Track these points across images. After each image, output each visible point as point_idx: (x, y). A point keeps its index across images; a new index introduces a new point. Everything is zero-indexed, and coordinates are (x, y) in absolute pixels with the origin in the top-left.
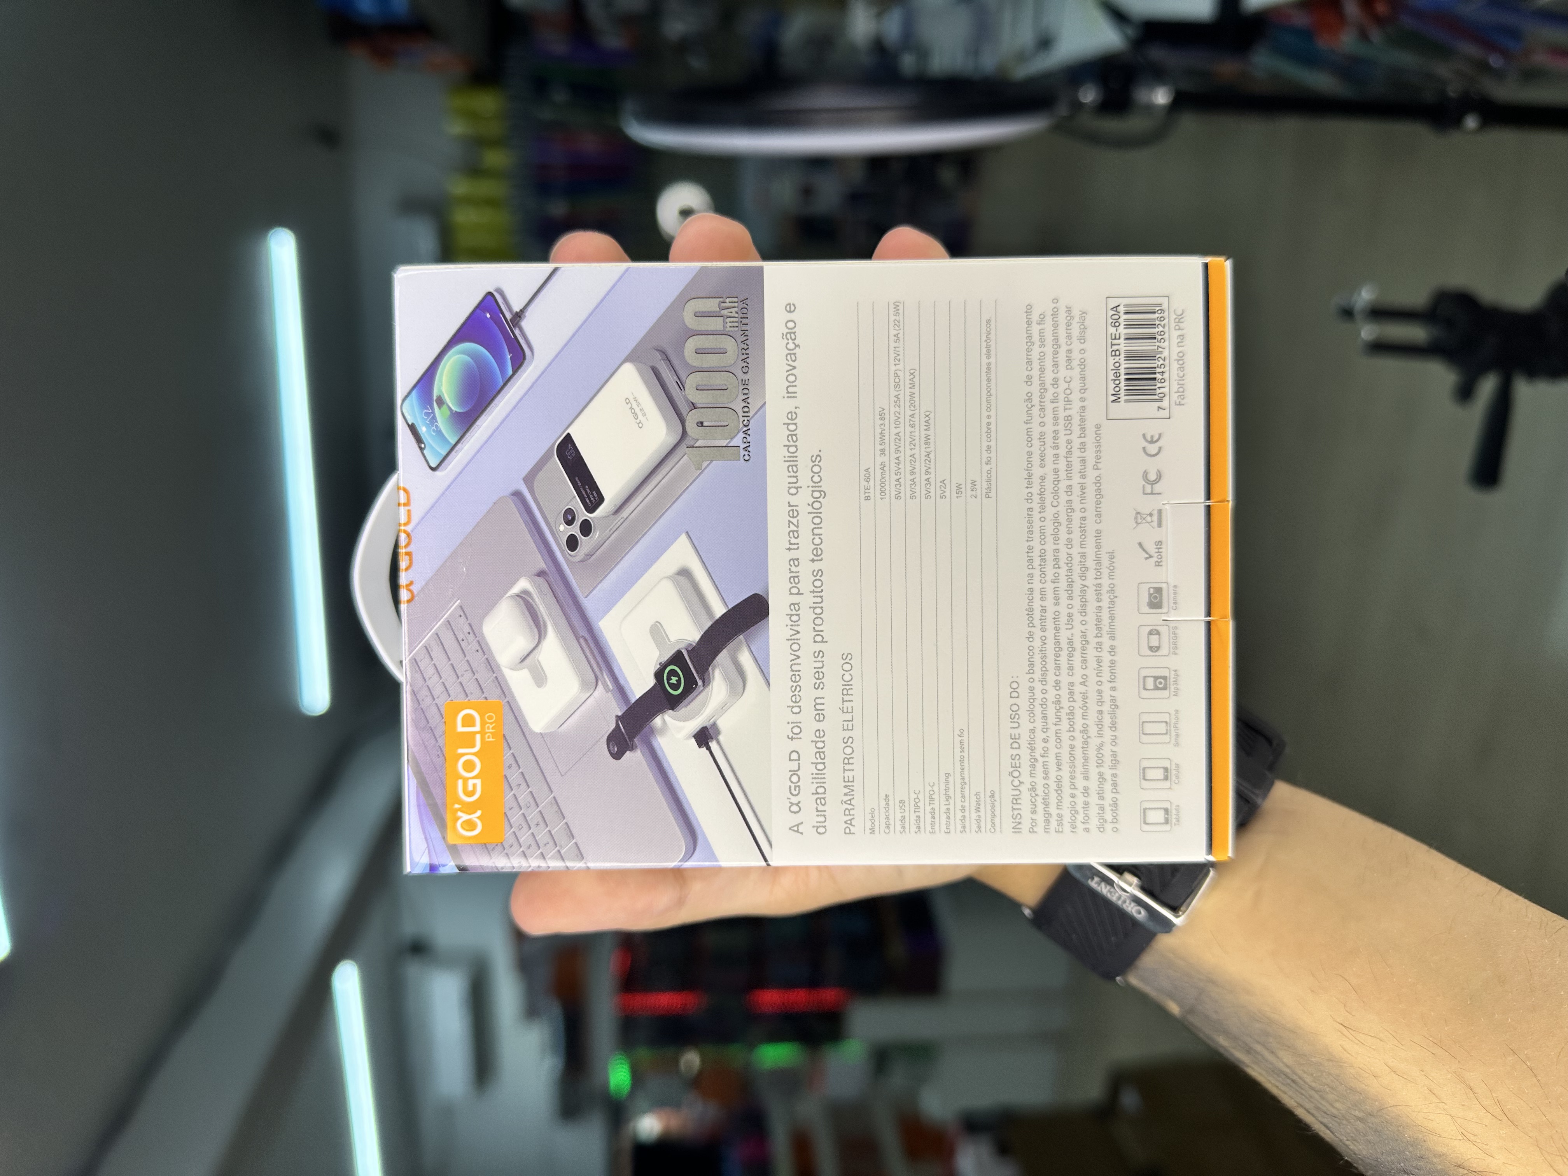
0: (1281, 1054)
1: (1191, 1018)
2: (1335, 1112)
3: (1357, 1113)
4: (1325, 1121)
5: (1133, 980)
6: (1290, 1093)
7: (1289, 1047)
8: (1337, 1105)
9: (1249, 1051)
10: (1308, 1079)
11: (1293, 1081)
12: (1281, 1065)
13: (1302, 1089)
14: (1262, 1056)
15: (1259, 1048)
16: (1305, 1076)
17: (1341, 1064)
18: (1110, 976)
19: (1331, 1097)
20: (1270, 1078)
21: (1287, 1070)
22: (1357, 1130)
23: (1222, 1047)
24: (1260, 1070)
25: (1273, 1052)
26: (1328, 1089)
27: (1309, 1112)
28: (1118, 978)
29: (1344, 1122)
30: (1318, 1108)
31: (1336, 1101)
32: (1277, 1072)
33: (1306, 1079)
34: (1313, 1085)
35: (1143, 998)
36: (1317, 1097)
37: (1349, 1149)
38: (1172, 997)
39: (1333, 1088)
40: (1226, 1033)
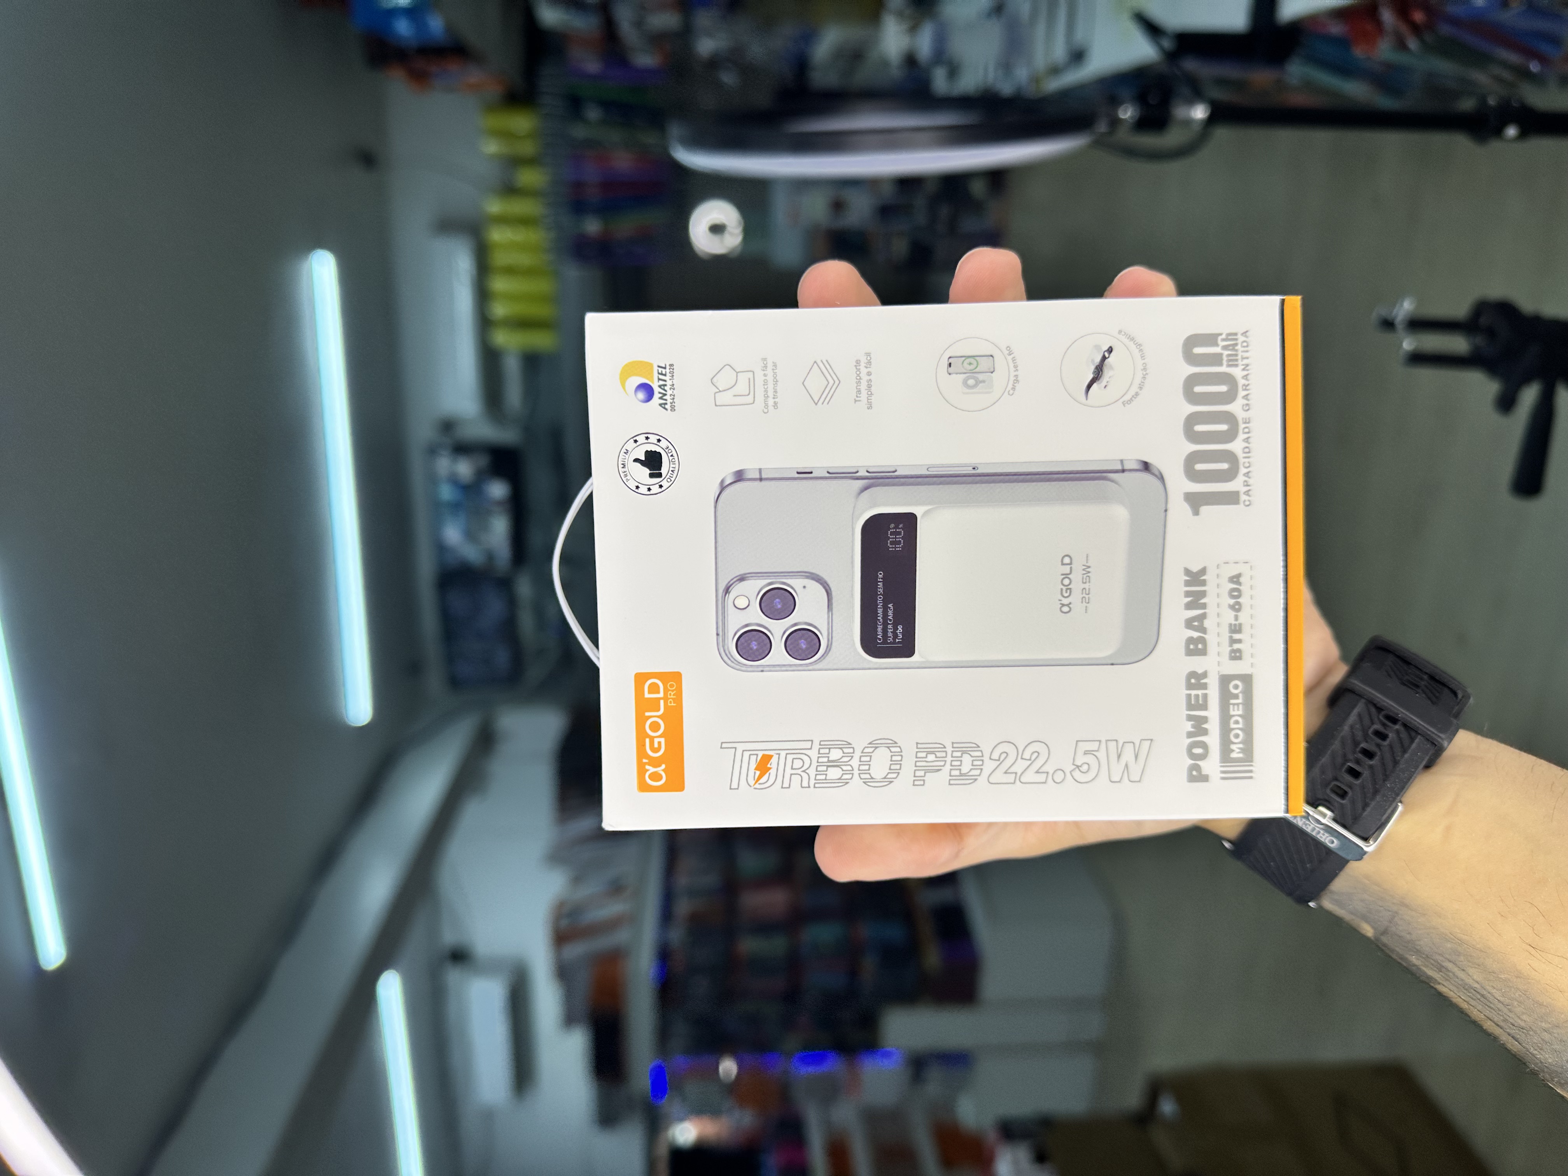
0: (1471, 971)
1: (1384, 939)
2: (1522, 1024)
3: (1543, 1024)
4: (1512, 1032)
5: (1327, 903)
6: (1480, 1007)
7: (1479, 965)
8: (1524, 1017)
9: (1440, 968)
10: (1498, 995)
11: (1483, 996)
12: (1470, 981)
13: (1491, 1003)
14: (1454, 974)
15: (1450, 966)
16: (1494, 991)
17: (1529, 980)
18: (1303, 901)
19: (1518, 1010)
20: (1461, 994)
21: (1476, 985)
22: (1543, 1040)
23: (1415, 965)
24: (1451, 987)
25: (1463, 970)
26: (1516, 1003)
27: (1498, 1025)
28: (1311, 904)
29: (1531, 1033)
30: (1505, 1020)
31: (1523, 1013)
32: (1466, 988)
33: (1494, 994)
34: (1501, 999)
35: (1336, 921)
36: (1505, 1010)
37: (1536, 1058)
38: (1365, 918)
39: (1520, 1002)
40: (1418, 952)
